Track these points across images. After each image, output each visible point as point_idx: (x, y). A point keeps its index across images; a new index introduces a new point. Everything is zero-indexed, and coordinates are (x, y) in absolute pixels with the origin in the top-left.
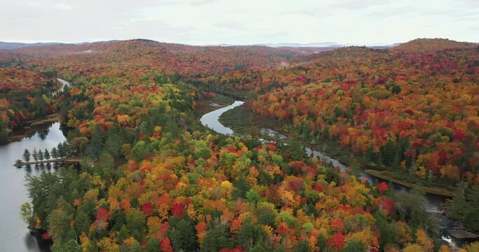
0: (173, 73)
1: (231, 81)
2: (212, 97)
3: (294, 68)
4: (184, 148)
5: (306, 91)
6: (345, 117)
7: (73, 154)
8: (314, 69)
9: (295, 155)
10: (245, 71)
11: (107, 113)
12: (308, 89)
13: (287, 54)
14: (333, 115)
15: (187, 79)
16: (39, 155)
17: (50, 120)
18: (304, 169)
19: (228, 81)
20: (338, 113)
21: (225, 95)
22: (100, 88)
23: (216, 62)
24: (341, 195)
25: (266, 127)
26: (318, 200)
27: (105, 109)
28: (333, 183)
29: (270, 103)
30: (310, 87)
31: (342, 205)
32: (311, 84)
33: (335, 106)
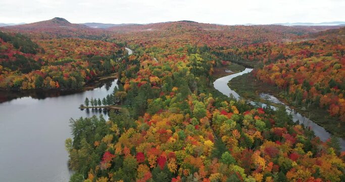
0: (203, 46)
1: (246, 53)
2: (228, 65)
3: (300, 43)
4: (185, 108)
5: (306, 63)
6: (339, 88)
7: (116, 103)
8: (318, 44)
9: (279, 122)
10: (258, 45)
11: (146, 74)
12: (308, 62)
13: (298, 31)
14: (327, 86)
15: (212, 51)
16: (95, 102)
17: (112, 77)
18: (284, 136)
19: (243, 53)
20: (333, 84)
21: (239, 64)
22: (148, 55)
23: (238, 37)
24: (315, 166)
25: (265, 93)
26: (290, 168)
27: (146, 71)
28: (310, 153)
29: (273, 72)
30: (310, 60)
31: (313, 178)
32: (313, 58)
33: (331, 78)
